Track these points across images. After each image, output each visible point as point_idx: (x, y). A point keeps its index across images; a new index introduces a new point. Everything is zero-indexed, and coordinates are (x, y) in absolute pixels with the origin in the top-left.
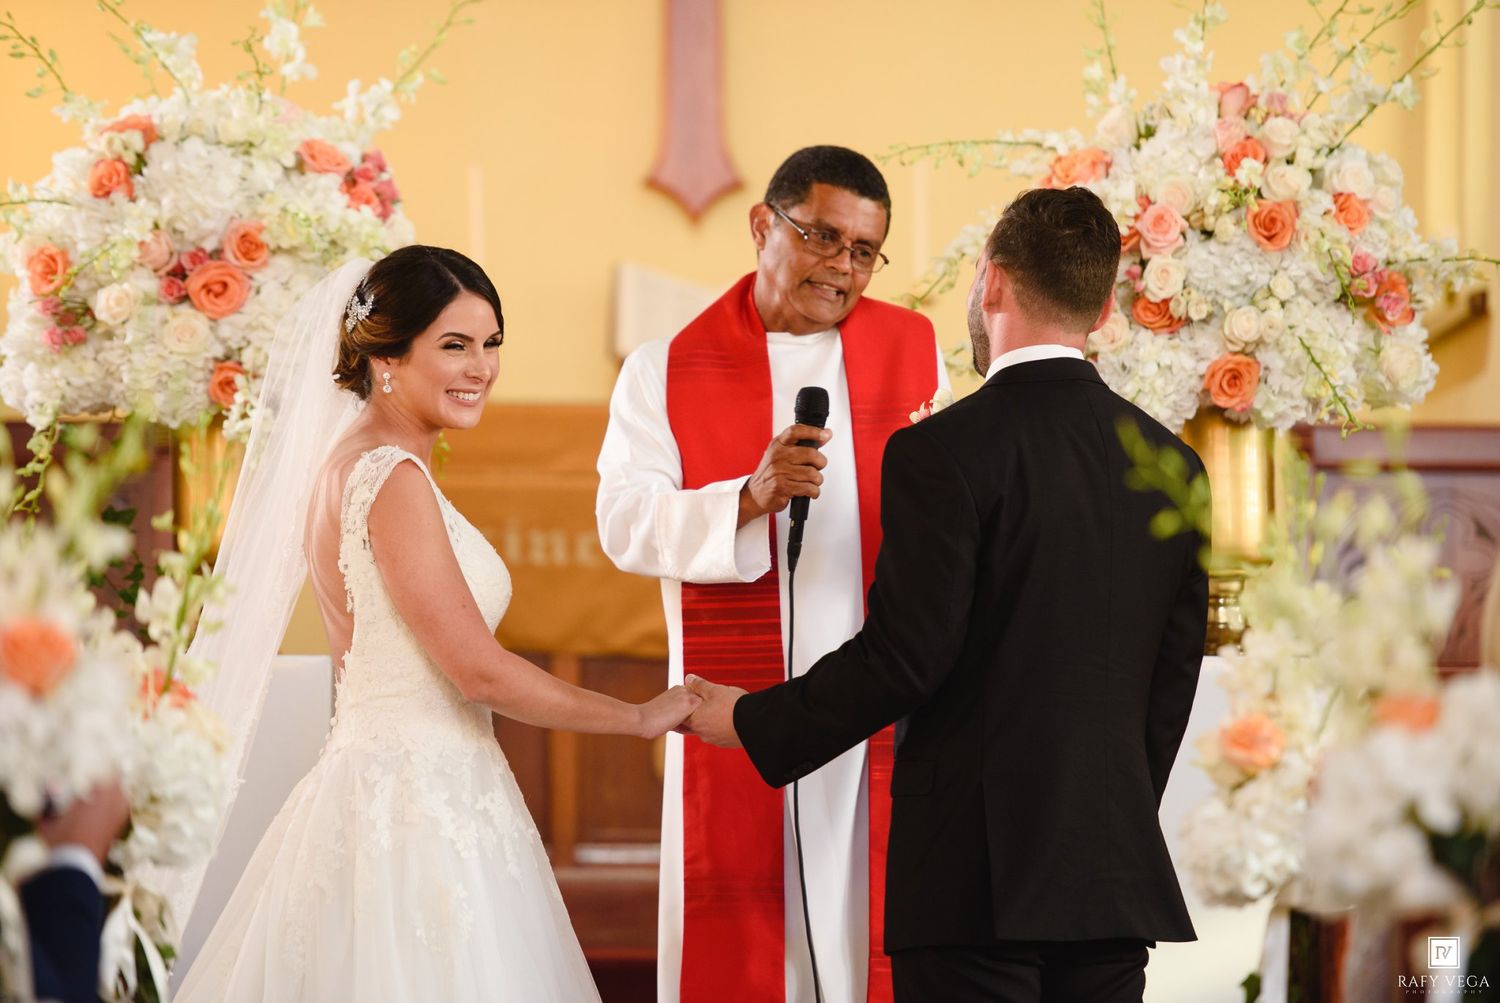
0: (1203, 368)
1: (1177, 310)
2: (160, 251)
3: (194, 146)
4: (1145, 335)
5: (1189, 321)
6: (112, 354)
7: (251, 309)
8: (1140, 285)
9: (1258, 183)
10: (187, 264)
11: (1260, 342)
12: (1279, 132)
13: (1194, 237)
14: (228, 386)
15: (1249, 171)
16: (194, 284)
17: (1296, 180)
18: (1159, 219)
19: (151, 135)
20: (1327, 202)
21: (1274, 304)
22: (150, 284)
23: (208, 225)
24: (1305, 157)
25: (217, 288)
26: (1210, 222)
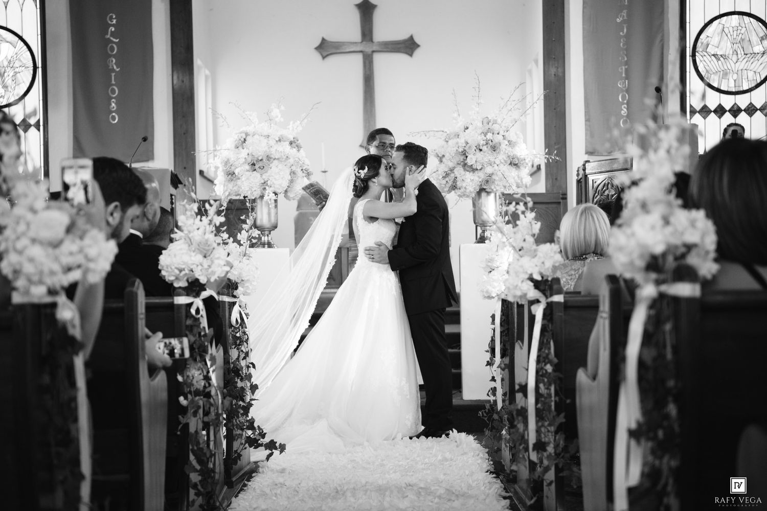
0: (480, 180)
1: (474, 167)
2: (249, 160)
3: (256, 137)
4: (467, 173)
5: (477, 169)
6: (239, 182)
7: (269, 172)
8: (466, 162)
9: (491, 138)
10: (255, 162)
11: (493, 174)
12: (496, 127)
13: (478, 151)
14: (265, 189)
15: (489, 136)
16: (257, 167)
17: (500, 137)
18: (470, 147)
19: (247, 134)
20: (506, 142)
21: (495, 165)
22: (248, 167)
23: (260, 154)
24: (502, 133)
25: (262, 168)
26: (481, 148)
